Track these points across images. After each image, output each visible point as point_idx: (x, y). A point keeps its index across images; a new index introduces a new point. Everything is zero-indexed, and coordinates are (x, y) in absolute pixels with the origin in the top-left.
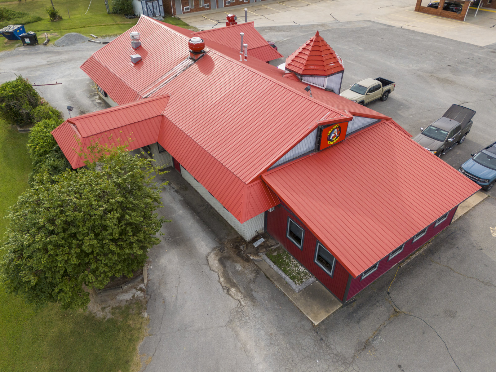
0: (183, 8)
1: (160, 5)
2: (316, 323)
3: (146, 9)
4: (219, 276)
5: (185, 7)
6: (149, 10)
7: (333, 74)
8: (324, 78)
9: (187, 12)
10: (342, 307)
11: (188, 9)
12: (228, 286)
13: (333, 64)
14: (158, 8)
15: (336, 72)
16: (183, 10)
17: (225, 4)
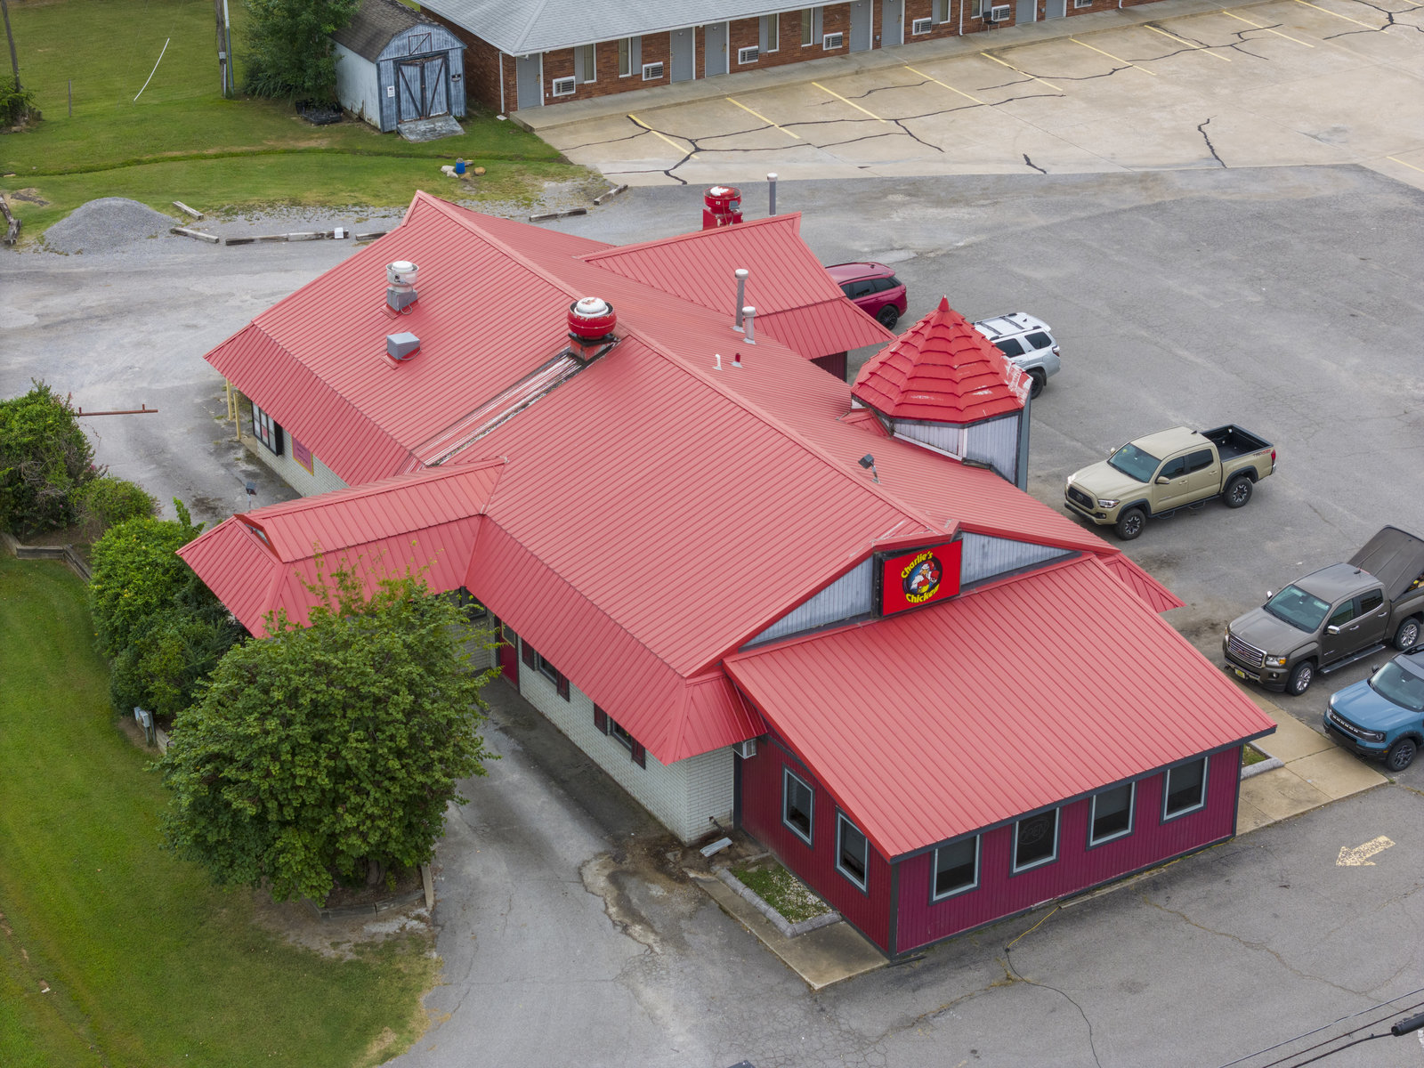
0: (548, 83)
1: (452, 72)
2: (817, 986)
3: (391, 93)
4: (606, 904)
5: (555, 81)
6: (404, 96)
7: (986, 420)
8: (956, 430)
9: (564, 100)
10: (888, 966)
11: (568, 86)
12: (627, 921)
13: (986, 392)
14: (442, 87)
15: (995, 415)
16: (548, 89)
17: (733, 60)
